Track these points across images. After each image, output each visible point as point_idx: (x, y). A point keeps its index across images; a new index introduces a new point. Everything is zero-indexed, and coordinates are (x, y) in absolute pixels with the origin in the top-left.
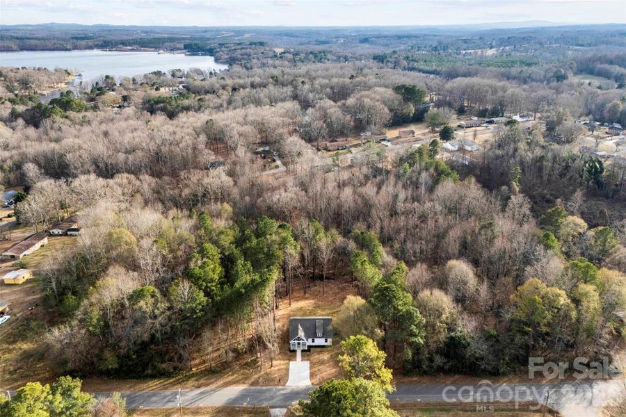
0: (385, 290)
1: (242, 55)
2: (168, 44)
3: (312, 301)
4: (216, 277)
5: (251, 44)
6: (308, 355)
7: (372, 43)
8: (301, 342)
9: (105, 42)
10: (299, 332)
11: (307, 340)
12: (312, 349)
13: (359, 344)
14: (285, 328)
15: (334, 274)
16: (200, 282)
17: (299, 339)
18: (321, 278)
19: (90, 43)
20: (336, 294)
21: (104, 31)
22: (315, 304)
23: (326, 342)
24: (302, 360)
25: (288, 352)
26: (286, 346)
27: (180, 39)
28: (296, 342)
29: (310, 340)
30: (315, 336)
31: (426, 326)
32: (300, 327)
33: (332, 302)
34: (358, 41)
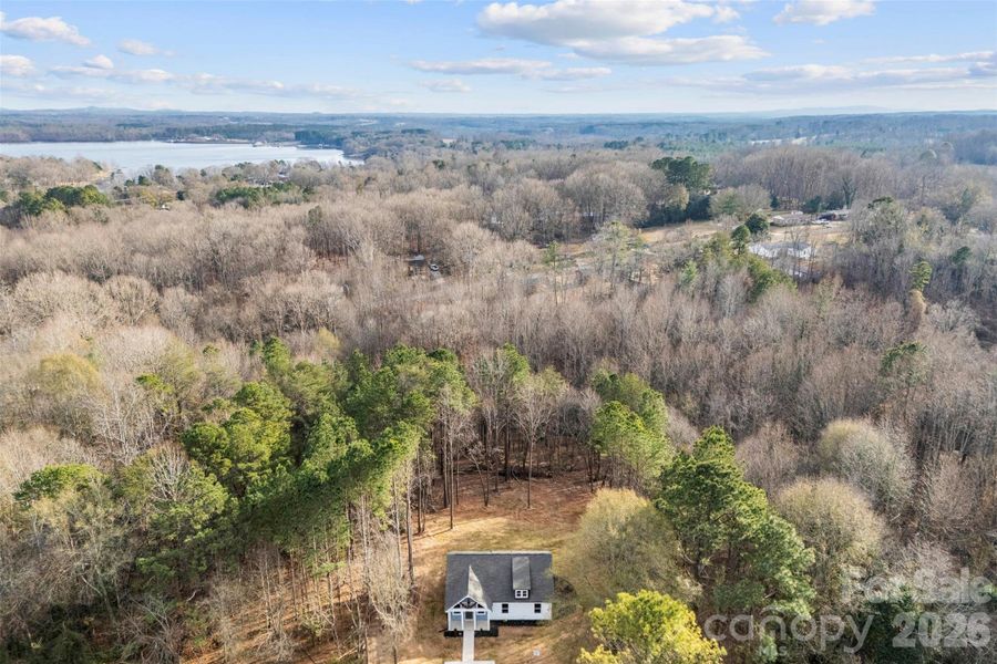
0: (699, 473)
1: (388, 145)
2: (269, 133)
3: (503, 520)
4: (265, 450)
5: (404, 132)
6: (492, 645)
7: (601, 133)
8: (475, 610)
9: (168, 130)
10: (471, 587)
11: (490, 607)
12: (501, 630)
13: (650, 617)
14: (438, 578)
15: (549, 468)
16: (217, 457)
17: (470, 603)
18: (522, 474)
19: (144, 131)
20: (557, 506)
21: (169, 117)
22: (509, 524)
23: (538, 611)
24: (476, 659)
25: (442, 636)
26: (437, 621)
27: (291, 127)
28: (463, 610)
29: (498, 606)
30: (509, 596)
31: (813, 571)
32: (472, 574)
33: (547, 521)
34: (578, 130)
